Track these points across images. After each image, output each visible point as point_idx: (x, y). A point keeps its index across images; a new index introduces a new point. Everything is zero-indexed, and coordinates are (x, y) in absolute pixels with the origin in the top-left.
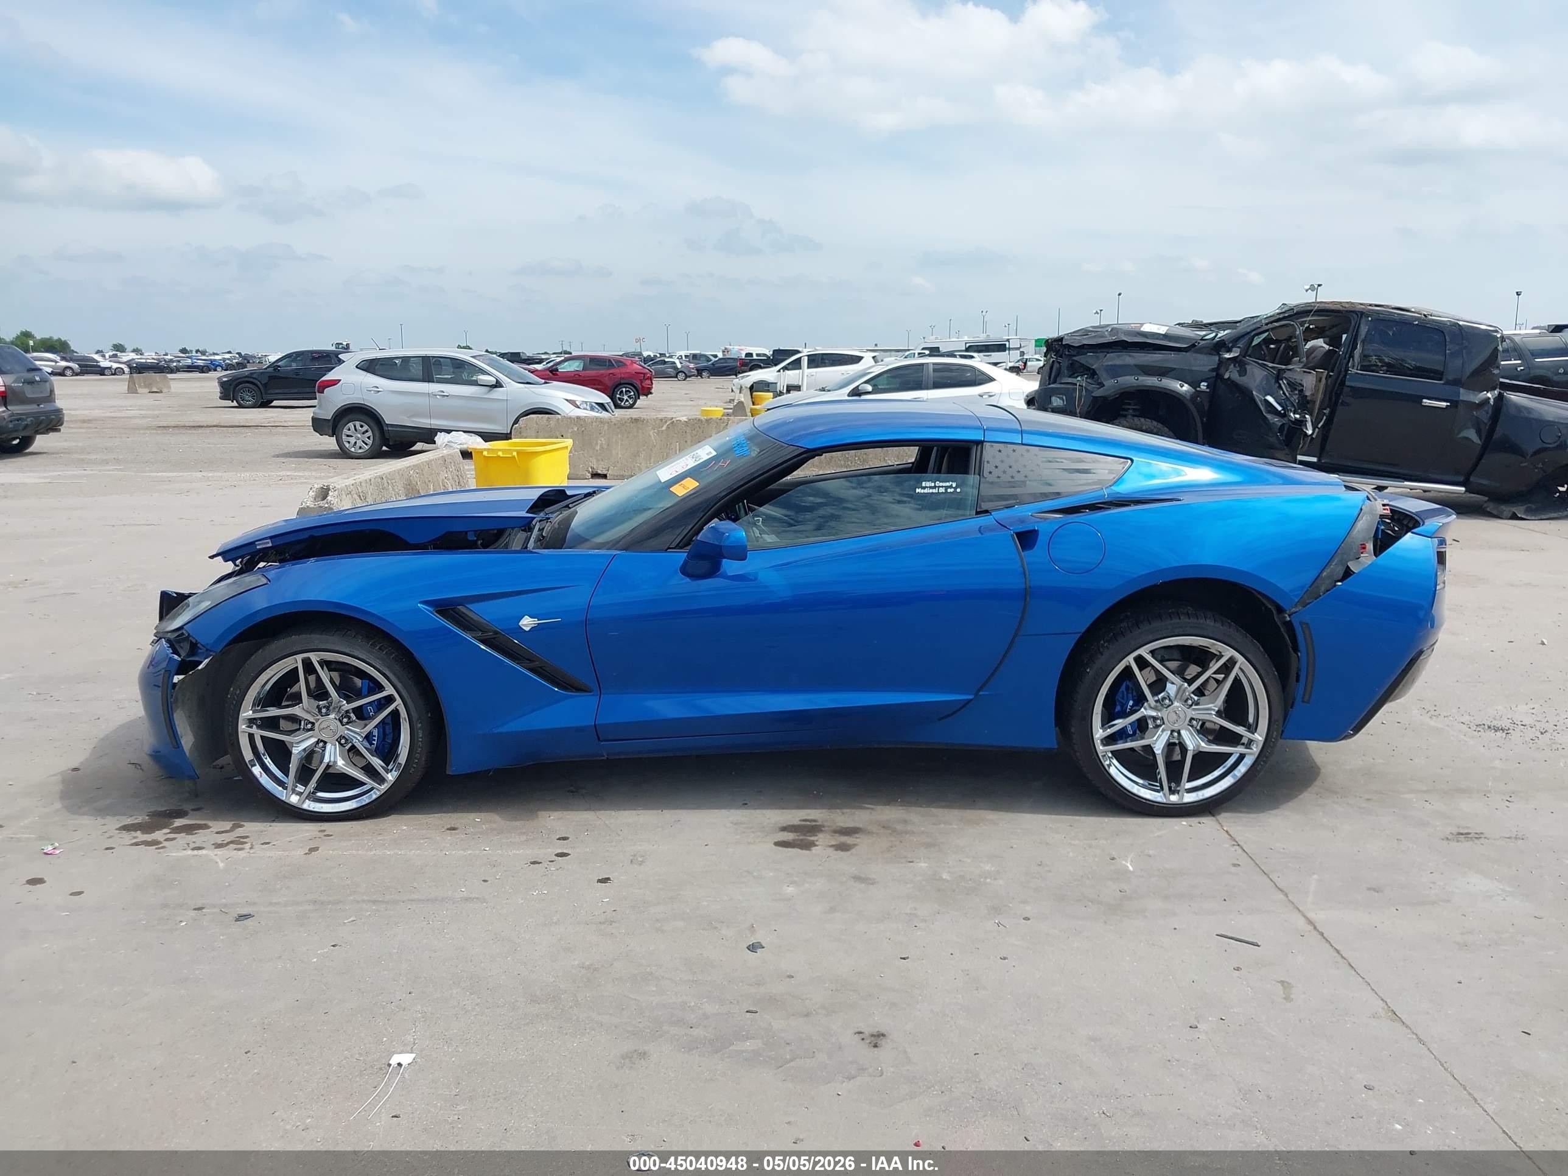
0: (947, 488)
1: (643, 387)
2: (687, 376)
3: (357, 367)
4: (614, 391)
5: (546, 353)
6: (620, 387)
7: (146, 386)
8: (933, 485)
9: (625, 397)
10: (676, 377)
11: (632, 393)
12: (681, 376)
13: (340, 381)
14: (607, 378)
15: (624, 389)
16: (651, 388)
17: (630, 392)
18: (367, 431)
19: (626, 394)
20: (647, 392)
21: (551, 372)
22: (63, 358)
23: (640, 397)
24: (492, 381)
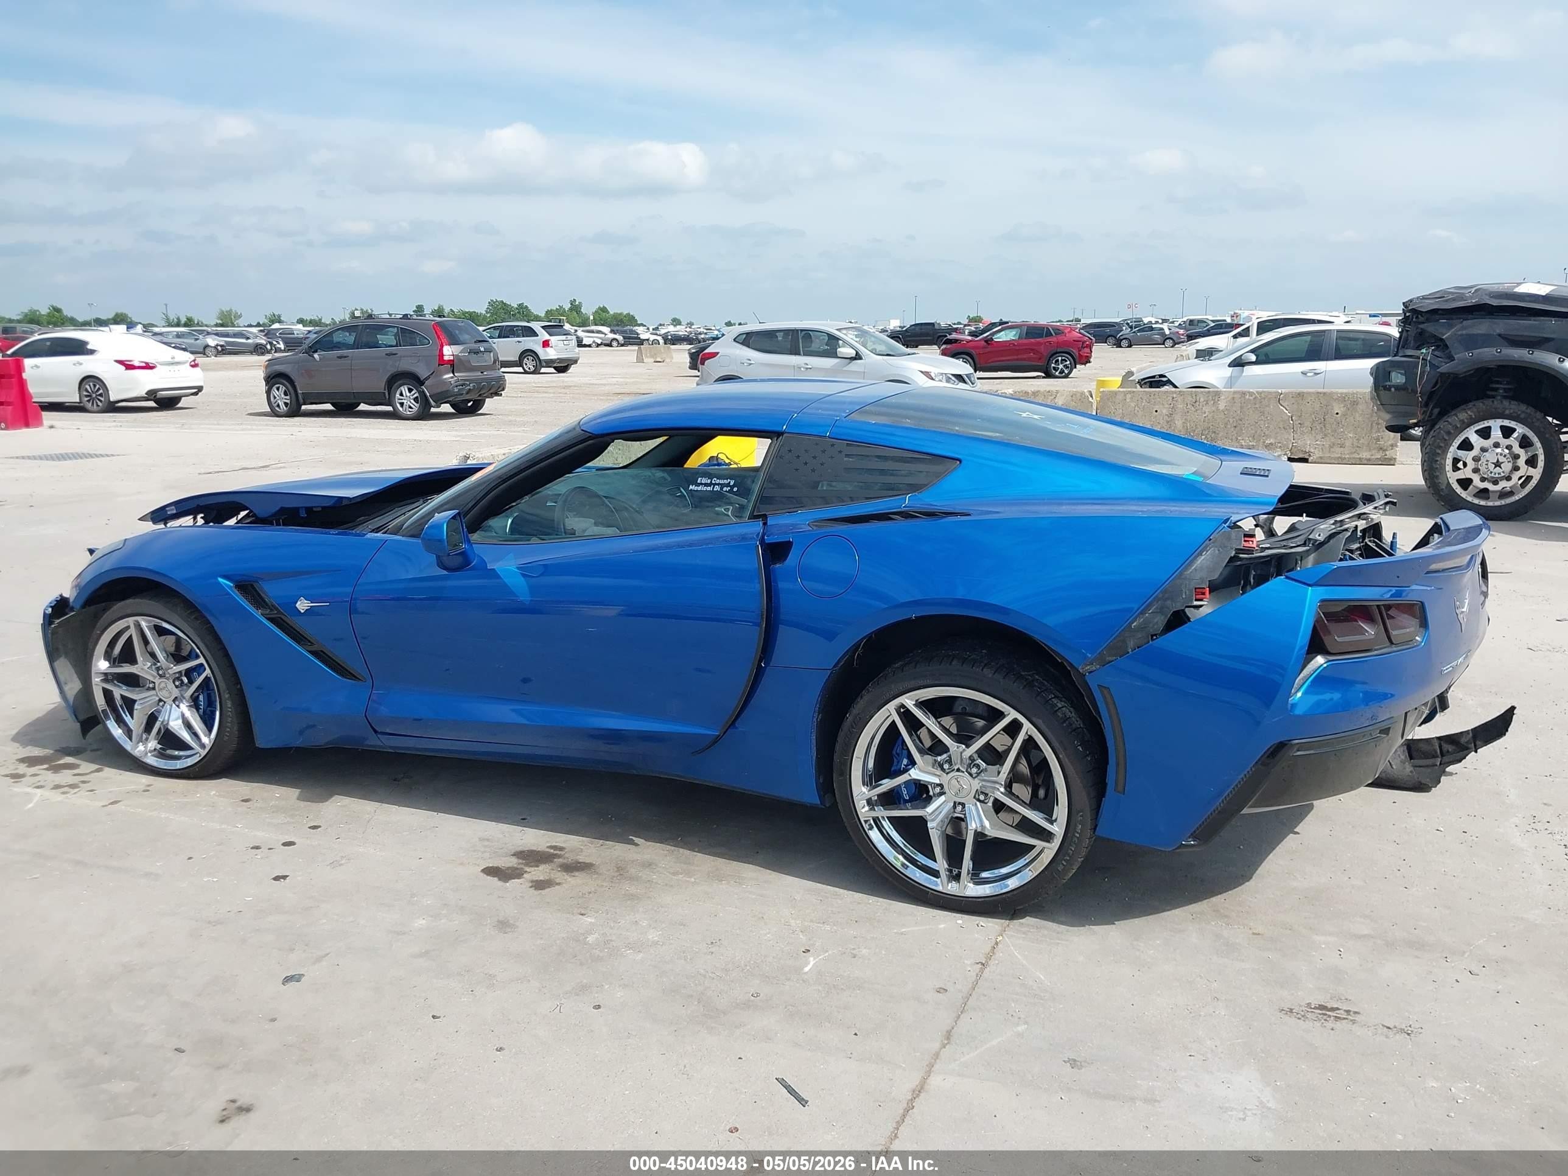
0: (722, 486)
1: (1081, 355)
2: (1175, 344)
3: (734, 340)
4: (1049, 360)
5: (1060, 321)
6: (1070, 357)
7: (652, 356)
8: (709, 481)
9: (1061, 366)
10: (1164, 344)
11: (1068, 362)
12: (1169, 343)
13: (718, 353)
14: (1042, 347)
15: (1060, 358)
16: (1090, 356)
17: (1066, 361)
19: (1059, 365)
20: (1086, 360)
21: (986, 341)
22: (612, 331)
23: (1077, 366)
24: (852, 353)
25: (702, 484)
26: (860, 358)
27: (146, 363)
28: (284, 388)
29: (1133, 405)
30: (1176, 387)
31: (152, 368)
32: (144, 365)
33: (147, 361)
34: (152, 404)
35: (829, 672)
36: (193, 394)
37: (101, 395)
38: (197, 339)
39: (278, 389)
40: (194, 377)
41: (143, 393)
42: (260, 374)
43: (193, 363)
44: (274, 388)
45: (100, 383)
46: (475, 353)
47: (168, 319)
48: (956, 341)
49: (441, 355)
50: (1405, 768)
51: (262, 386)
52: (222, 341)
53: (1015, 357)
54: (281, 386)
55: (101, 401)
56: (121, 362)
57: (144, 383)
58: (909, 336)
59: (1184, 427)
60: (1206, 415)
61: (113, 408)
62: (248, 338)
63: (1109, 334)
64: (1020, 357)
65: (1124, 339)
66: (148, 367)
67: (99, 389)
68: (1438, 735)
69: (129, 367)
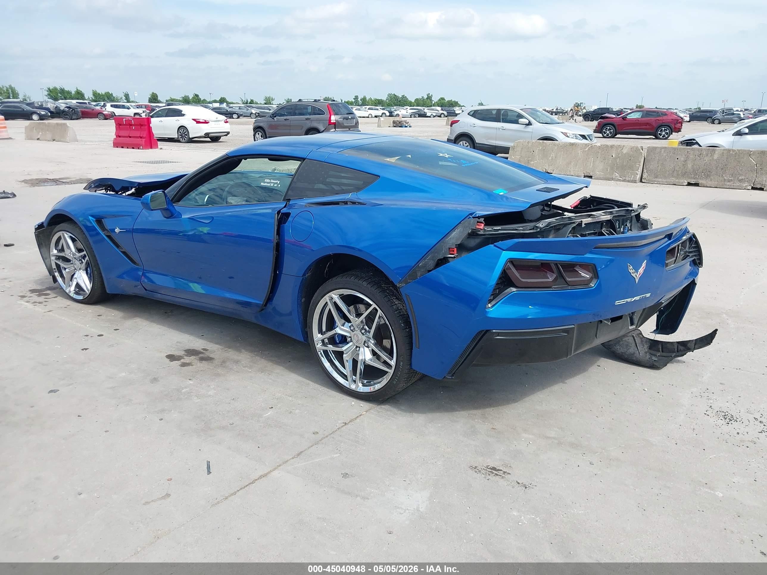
0: (275, 183)
1: (675, 127)
3: (468, 114)
4: (657, 129)
6: (661, 127)
8: (269, 181)
9: (663, 133)
11: (668, 131)
13: (459, 121)
14: (654, 122)
15: (663, 129)
16: (681, 128)
18: (468, 146)
20: (678, 130)
21: (623, 118)
22: (442, 110)
23: (673, 133)
24: (527, 122)
25: (266, 182)
26: (531, 125)
27: (205, 120)
28: (261, 134)
29: (665, 155)
30: (700, 146)
31: (207, 123)
32: (204, 121)
33: (205, 119)
34: (209, 139)
35: (301, 278)
36: (225, 135)
37: (186, 135)
38: (247, 110)
39: (258, 134)
40: (226, 127)
41: (203, 134)
42: (251, 127)
43: (225, 121)
44: (257, 134)
45: (186, 129)
46: (346, 119)
47: (242, 100)
48: (607, 118)
49: (330, 120)
50: (646, 356)
51: (252, 133)
52: (258, 111)
53: (639, 127)
54: (260, 133)
55: (186, 138)
56: (194, 120)
57: (204, 129)
58: (595, 114)
59: (692, 168)
60: (706, 162)
61: (191, 141)
62: (270, 110)
63: (709, 116)
64: (641, 127)
65: (716, 119)
66: (206, 122)
67: (185, 132)
68: (678, 341)
69: (198, 122)
